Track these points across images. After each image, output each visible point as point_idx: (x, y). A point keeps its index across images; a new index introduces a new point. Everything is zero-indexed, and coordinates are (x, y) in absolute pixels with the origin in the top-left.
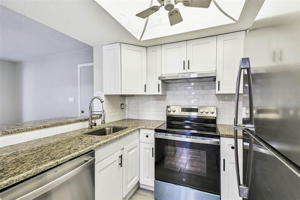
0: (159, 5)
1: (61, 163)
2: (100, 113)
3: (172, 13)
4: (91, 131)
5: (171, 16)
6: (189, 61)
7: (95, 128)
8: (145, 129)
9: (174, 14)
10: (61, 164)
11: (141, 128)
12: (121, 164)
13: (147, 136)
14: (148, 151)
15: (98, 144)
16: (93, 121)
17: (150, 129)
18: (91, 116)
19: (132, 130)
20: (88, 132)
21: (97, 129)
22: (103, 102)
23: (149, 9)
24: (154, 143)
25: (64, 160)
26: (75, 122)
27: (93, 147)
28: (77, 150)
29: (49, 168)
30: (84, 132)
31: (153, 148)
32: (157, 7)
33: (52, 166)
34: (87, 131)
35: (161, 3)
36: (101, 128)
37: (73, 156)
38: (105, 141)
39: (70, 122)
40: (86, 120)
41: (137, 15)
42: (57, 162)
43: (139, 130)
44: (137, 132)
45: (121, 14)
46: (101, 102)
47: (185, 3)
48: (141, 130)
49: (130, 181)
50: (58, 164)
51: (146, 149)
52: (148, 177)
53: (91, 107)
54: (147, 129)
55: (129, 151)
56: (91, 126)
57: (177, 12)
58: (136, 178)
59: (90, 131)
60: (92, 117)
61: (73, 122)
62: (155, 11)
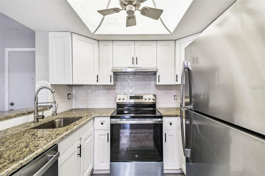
0: (121, 8)
1: (25, 163)
2: (49, 104)
3: (130, 17)
4: (39, 125)
5: (128, 19)
6: (137, 57)
7: (42, 121)
8: (100, 117)
9: (131, 18)
10: (24, 166)
11: (96, 117)
12: (80, 154)
13: (102, 124)
14: (103, 137)
15: (61, 137)
16: (40, 114)
17: (105, 116)
18: (37, 108)
19: (89, 119)
20: (35, 126)
21: (44, 123)
22: (54, 92)
23: (112, 9)
24: (110, 129)
25: (28, 160)
26: (15, 116)
27: (56, 141)
28: (38, 146)
29: (13, 172)
30: (30, 127)
31: (108, 134)
32: (119, 9)
33: (16, 169)
34: (33, 125)
35: (123, 7)
36: (50, 121)
37: (37, 154)
38: (67, 133)
39: (9, 116)
40: (29, 113)
41: (98, 11)
42: (21, 164)
43: (94, 118)
44: (92, 121)
45: (81, 6)
46: (52, 93)
47: (142, 12)
48: (96, 118)
49: (87, 169)
50: (22, 165)
51: (101, 135)
52: (102, 161)
53: (36, 99)
54: (103, 116)
55: (85, 140)
56: (37, 119)
57: (134, 18)
58: (91, 165)
59: (37, 125)
60: (39, 108)
61: (13, 116)
62: (116, 12)
